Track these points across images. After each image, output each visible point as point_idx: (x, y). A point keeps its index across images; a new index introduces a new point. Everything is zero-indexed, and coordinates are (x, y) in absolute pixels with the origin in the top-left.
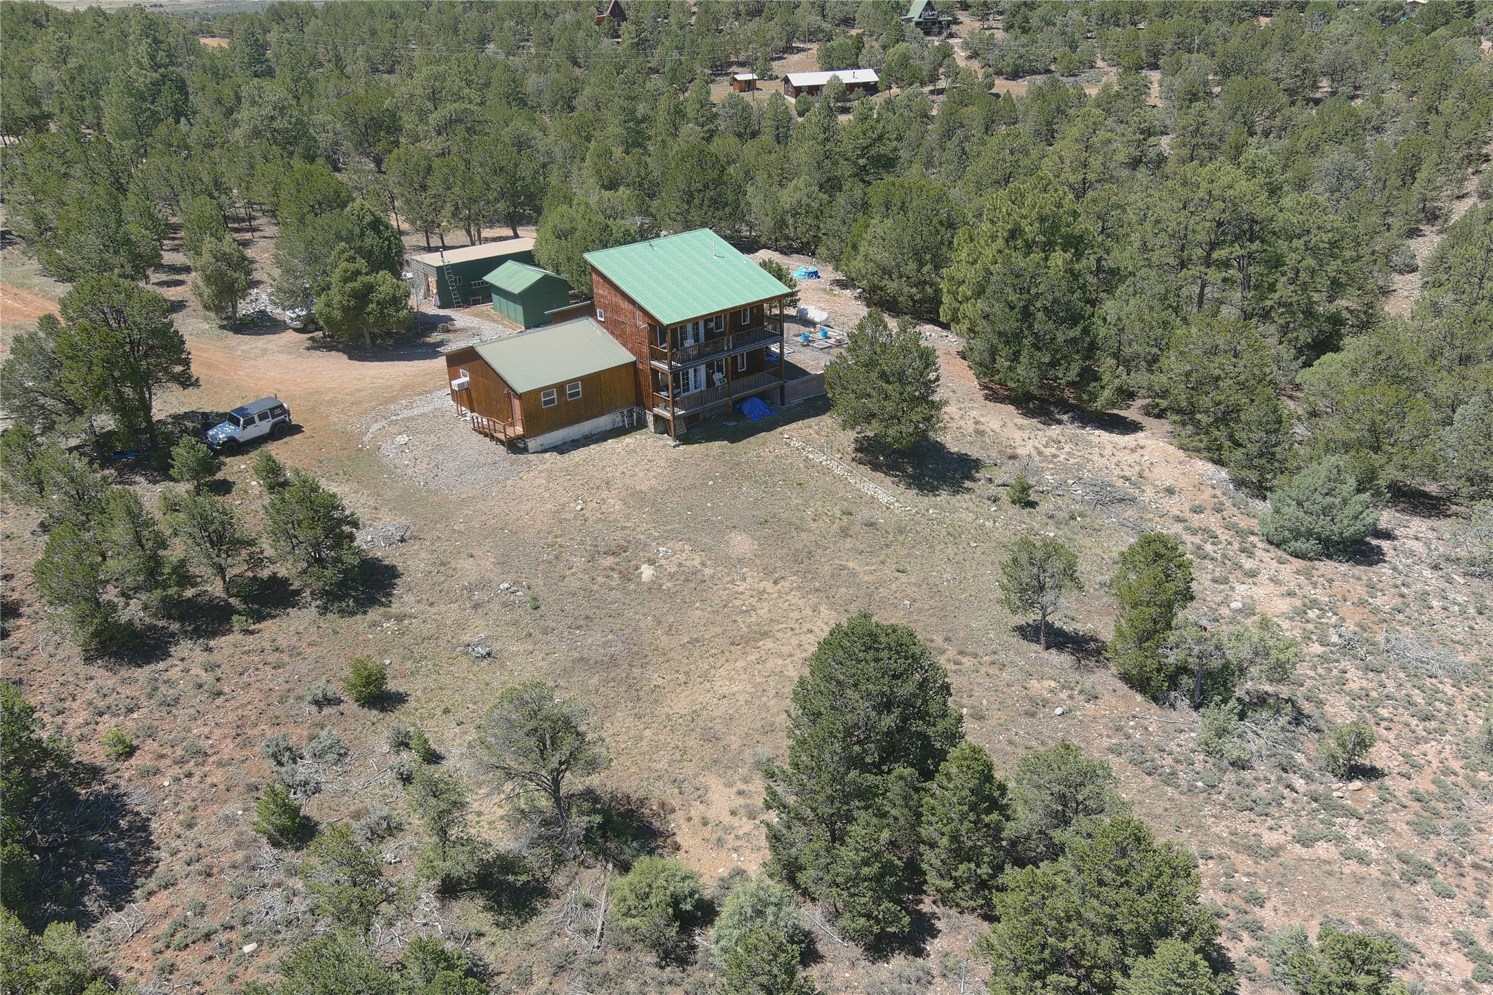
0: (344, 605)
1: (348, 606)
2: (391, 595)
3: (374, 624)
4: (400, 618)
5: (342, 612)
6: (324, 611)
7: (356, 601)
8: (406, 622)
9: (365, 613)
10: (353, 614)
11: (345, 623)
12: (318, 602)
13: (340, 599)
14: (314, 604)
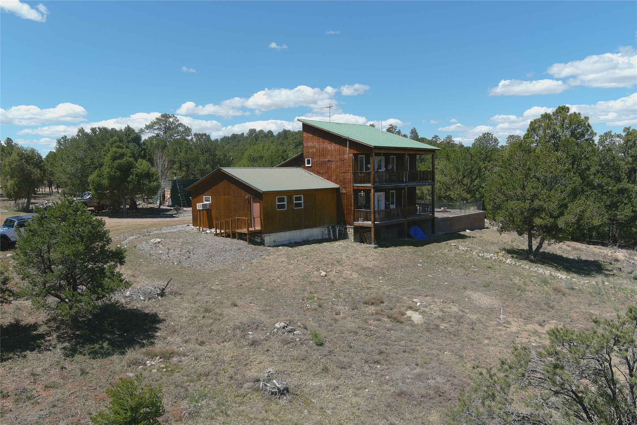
0: (97, 346)
1: (102, 348)
2: (153, 337)
3: (136, 363)
4: (167, 356)
5: (94, 354)
6: (71, 353)
7: (112, 343)
8: (175, 359)
9: (123, 353)
10: (107, 354)
11: (97, 363)
12: (66, 344)
13: (93, 342)
14: (59, 346)
